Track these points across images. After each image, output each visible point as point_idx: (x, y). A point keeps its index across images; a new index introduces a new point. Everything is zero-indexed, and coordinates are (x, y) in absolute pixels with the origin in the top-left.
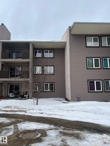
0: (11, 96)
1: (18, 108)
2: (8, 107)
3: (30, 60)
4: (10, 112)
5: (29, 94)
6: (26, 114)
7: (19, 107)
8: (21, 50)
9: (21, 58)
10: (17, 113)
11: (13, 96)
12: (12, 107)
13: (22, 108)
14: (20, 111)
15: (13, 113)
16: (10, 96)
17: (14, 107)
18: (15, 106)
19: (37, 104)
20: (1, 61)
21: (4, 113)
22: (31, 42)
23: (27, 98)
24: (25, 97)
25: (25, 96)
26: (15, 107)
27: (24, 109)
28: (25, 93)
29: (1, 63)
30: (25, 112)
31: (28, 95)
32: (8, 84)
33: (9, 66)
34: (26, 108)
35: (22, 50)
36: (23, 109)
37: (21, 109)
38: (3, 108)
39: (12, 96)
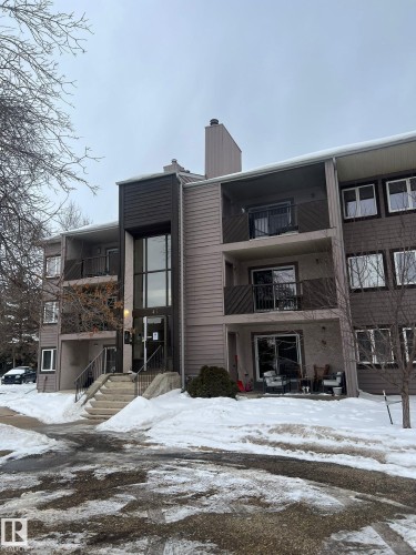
0: (270, 383)
1: (339, 438)
2: (288, 429)
3: (335, 232)
4: (306, 450)
5: (343, 377)
6: (390, 470)
7: (339, 433)
8: (287, 200)
9: (295, 229)
10: (335, 459)
11: (279, 384)
12: (308, 429)
13: (356, 440)
14: (352, 452)
15: (317, 458)
16: (268, 381)
17: (315, 431)
18: (319, 428)
19: (407, 424)
20: (225, 253)
21: (279, 452)
22: (328, 159)
23: (337, 390)
24: (330, 389)
25: (326, 383)
26: (322, 431)
27: (367, 442)
28: (321, 373)
29: (224, 258)
30: (381, 459)
31: (339, 380)
32: (253, 334)
33: (250, 269)
34: (376, 442)
35: (292, 200)
36: (361, 445)
37: (353, 444)
38: (271, 431)
39: (274, 384)
